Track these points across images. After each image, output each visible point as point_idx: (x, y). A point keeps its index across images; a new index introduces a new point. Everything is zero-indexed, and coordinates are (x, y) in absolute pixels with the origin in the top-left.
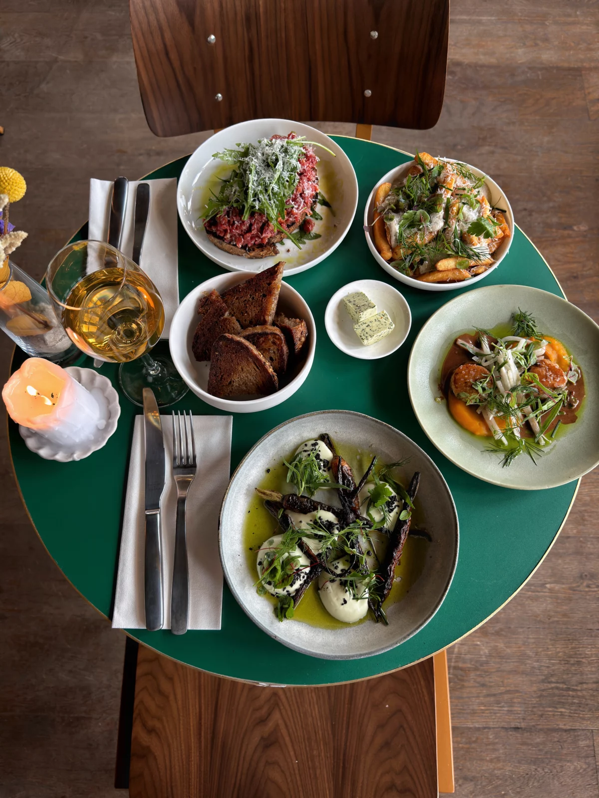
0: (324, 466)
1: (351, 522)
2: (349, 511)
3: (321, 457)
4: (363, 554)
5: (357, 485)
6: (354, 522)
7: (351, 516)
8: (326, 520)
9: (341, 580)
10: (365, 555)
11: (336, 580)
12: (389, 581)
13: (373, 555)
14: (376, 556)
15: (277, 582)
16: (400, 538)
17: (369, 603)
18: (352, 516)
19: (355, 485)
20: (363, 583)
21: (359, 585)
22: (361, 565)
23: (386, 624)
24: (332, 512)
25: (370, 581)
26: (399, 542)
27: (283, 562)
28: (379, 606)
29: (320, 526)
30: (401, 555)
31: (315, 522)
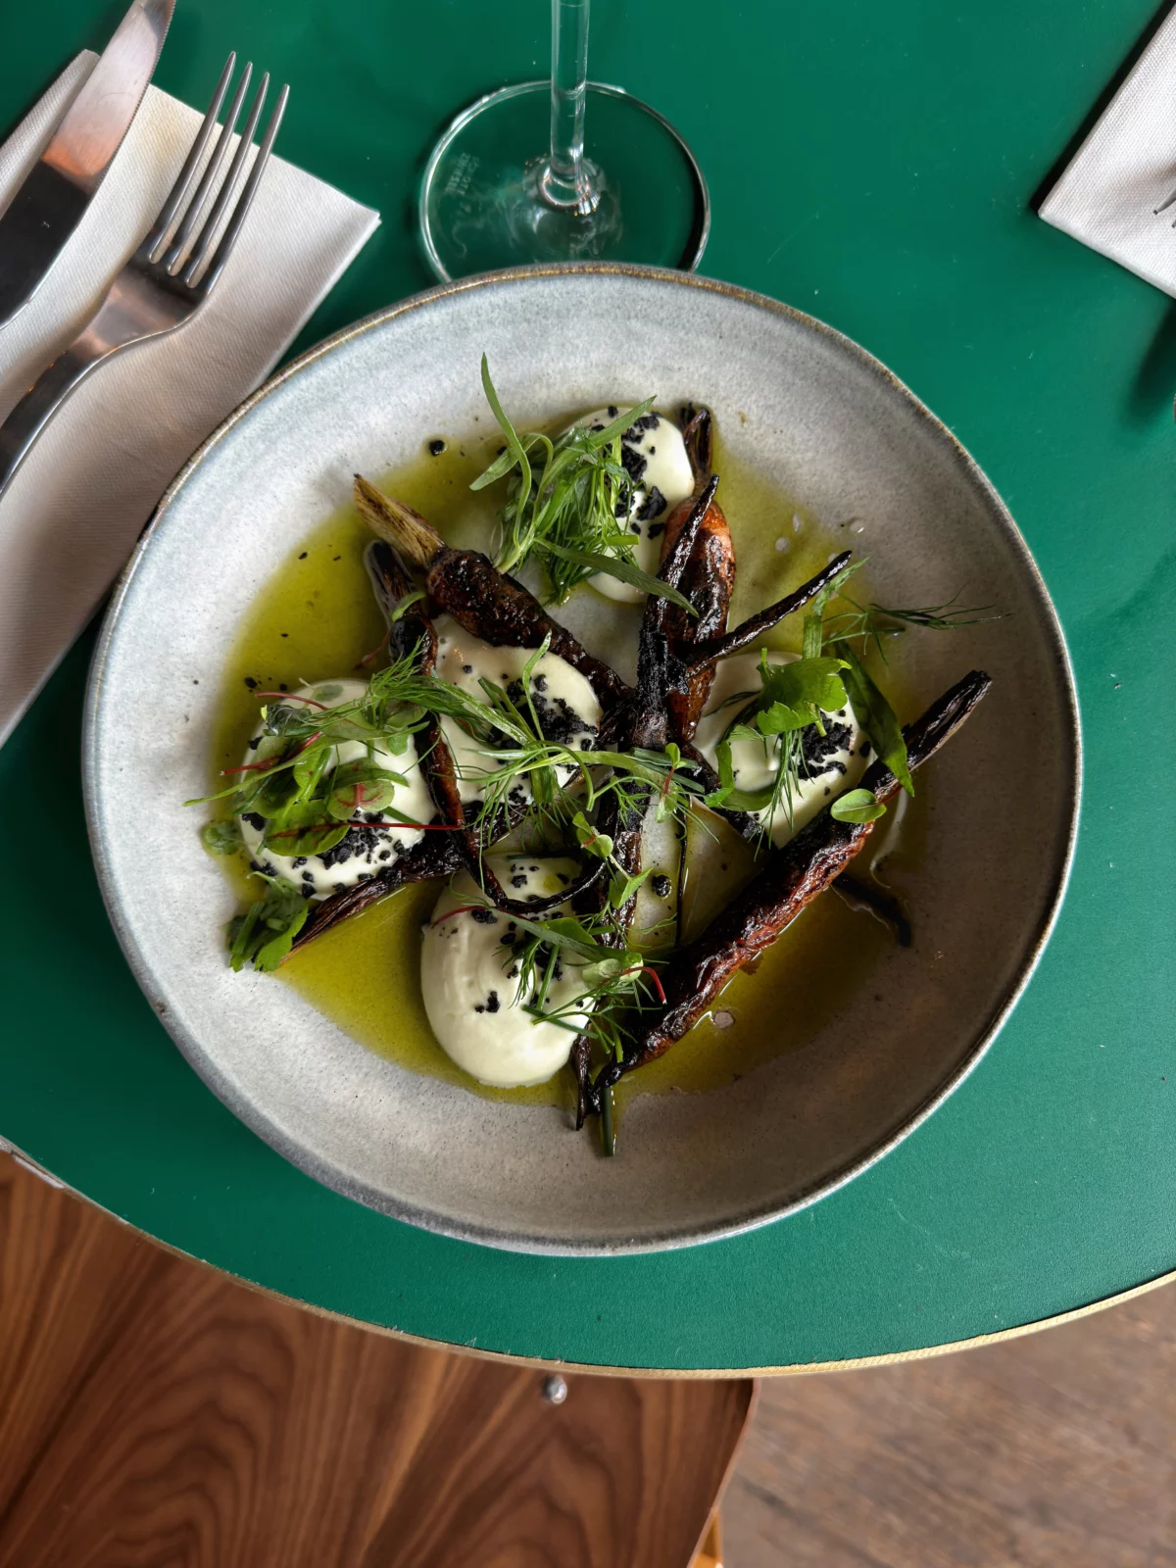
0: (642, 512)
1: (646, 742)
2: (655, 697)
3: (647, 477)
4: (636, 872)
5: (730, 628)
6: (657, 749)
7: (652, 721)
8: (560, 695)
9: (512, 926)
10: (641, 879)
11: (495, 920)
12: (686, 1007)
13: (669, 894)
14: (680, 905)
15: (280, 827)
16: (800, 879)
17: (575, 1047)
18: (656, 724)
19: (723, 624)
20: (587, 972)
21: (568, 972)
22: (607, 907)
23: (603, 1149)
24: (592, 683)
25: (615, 977)
26: (788, 894)
27: (333, 771)
28: (607, 1078)
29: (524, 710)
30: (773, 939)
31: (515, 690)
